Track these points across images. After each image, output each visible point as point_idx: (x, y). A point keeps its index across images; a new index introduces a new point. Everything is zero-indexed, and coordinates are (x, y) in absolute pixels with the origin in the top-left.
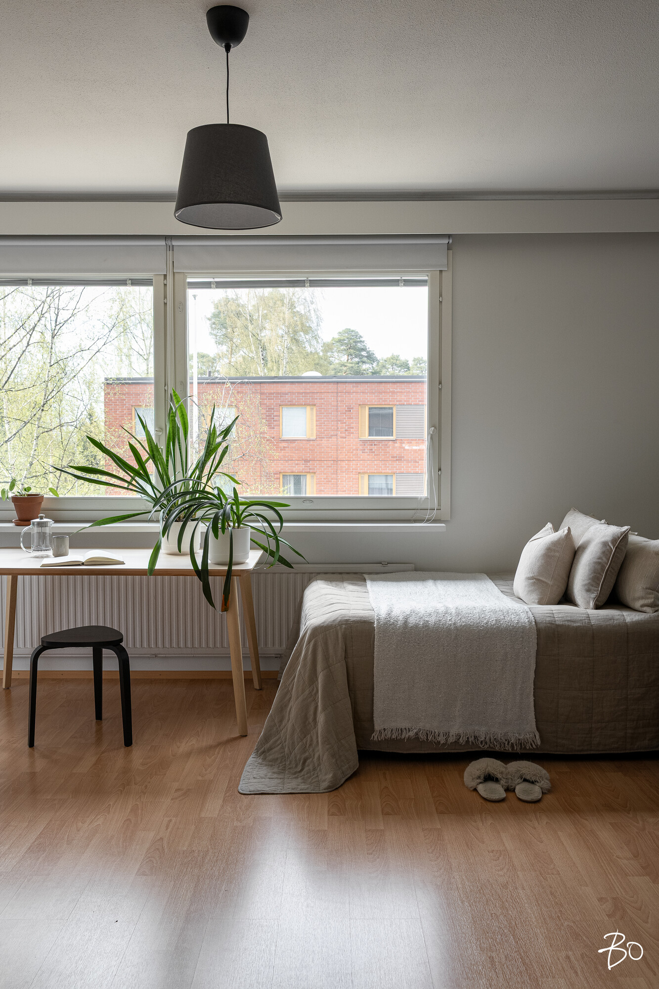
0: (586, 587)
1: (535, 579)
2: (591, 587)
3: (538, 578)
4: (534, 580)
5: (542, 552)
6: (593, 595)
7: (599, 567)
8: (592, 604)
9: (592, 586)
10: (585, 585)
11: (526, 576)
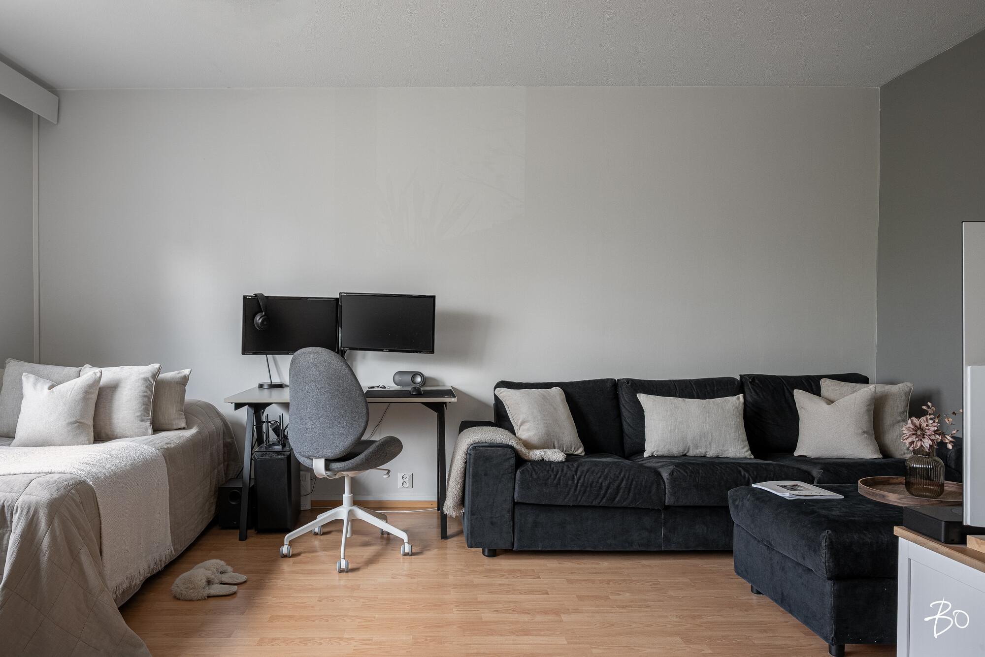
0: (139, 418)
1: (78, 422)
2: (144, 418)
3: (81, 421)
4: (78, 424)
5: (81, 396)
6: (148, 424)
7: (146, 399)
8: (150, 431)
9: (145, 416)
10: (138, 416)
11: (67, 421)
